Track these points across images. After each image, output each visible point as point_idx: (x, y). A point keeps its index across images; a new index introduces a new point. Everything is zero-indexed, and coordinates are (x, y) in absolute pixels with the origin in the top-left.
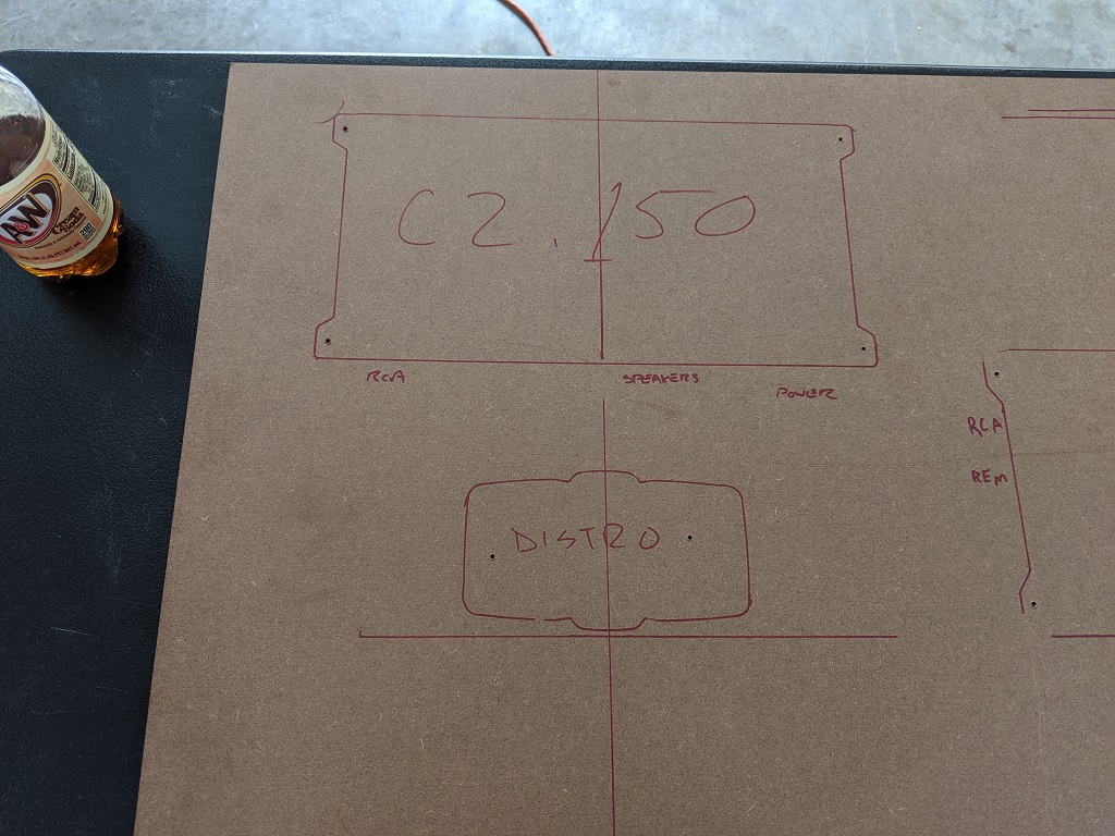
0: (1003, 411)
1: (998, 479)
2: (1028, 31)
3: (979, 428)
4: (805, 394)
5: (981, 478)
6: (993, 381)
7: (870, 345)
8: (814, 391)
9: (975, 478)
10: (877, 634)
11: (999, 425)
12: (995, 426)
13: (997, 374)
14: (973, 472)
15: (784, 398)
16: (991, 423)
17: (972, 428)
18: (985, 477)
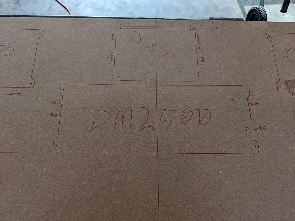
0: (62, 99)
1: (56, 115)
2: (197, 13)
3: (55, 103)
4: (14, 94)
5: (52, 115)
6: (62, 92)
7: (33, 83)
8: (16, 94)
9: (50, 115)
10: (14, 152)
11: (60, 102)
12: (59, 102)
13: (63, 90)
14: (50, 113)
15: (8, 95)
16: (58, 102)
17: (53, 103)
18: (53, 114)
